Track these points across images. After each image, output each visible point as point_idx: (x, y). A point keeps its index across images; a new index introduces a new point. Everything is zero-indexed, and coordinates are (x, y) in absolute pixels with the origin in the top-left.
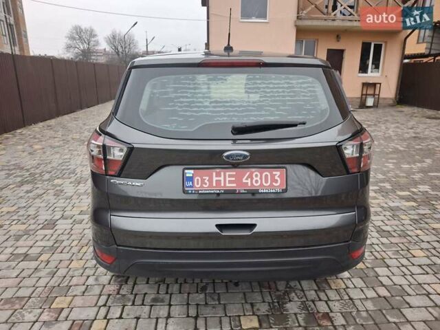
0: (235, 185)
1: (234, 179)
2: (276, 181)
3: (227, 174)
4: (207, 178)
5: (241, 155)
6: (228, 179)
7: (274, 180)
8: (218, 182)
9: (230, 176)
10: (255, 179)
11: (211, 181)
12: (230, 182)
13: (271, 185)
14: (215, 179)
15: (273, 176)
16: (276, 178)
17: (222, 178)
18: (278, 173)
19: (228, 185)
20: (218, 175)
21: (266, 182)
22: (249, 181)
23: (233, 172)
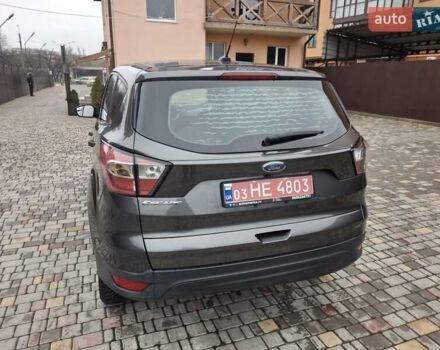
0: (270, 195)
1: (268, 189)
2: (305, 188)
3: (263, 184)
4: (245, 190)
5: (279, 165)
6: (264, 189)
7: (303, 187)
8: (256, 193)
9: (266, 186)
10: (288, 187)
11: (249, 192)
12: (267, 192)
13: (302, 192)
14: (252, 190)
15: (302, 183)
16: (305, 184)
17: (258, 189)
18: (306, 180)
19: (264, 195)
20: (255, 186)
21: (297, 189)
22: (282, 190)
23: (267, 182)
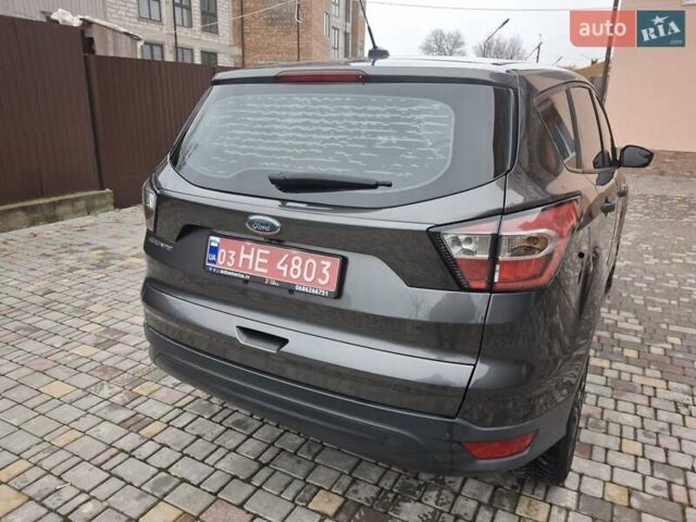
0: (265, 271)
1: (265, 261)
2: (323, 277)
3: (260, 251)
4: (234, 253)
5: (267, 224)
6: (258, 259)
7: (320, 274)
8: (246, 261)
9: (262, 256)
10: (294, 266)
11: (237, 257)
12: (261, 265)
13: (315, 281)
14: (243, 256)
15: (319, 267)
16: (325, 271)
17: (251, 257)
18: (328, 264)
19: (257, 269)
20: (248, 251)
21: (309, 275)
22: (285, 268)
23: (266, 250)
